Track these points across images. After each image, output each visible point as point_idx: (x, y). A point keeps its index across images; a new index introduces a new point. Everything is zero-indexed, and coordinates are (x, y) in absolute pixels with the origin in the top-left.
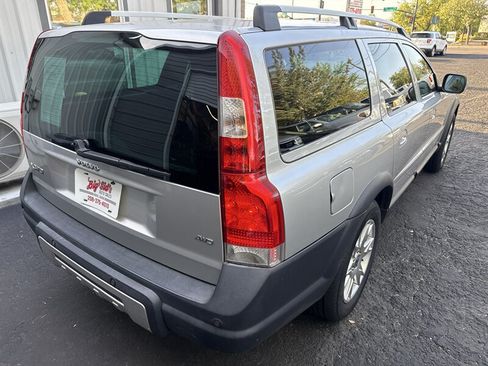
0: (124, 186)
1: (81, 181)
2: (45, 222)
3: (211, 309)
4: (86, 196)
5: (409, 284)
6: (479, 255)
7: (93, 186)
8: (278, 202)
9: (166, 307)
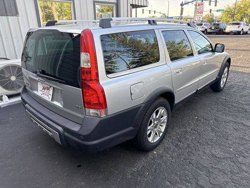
0: (54, 88)
1: (40, 87)
2: (28, 104)
3: (80, 133)
4: (42, 93)
5: (186, 139)
6: (226, 128)
7: (44, 88)
8: (103, 91)
9: (66, 134)
